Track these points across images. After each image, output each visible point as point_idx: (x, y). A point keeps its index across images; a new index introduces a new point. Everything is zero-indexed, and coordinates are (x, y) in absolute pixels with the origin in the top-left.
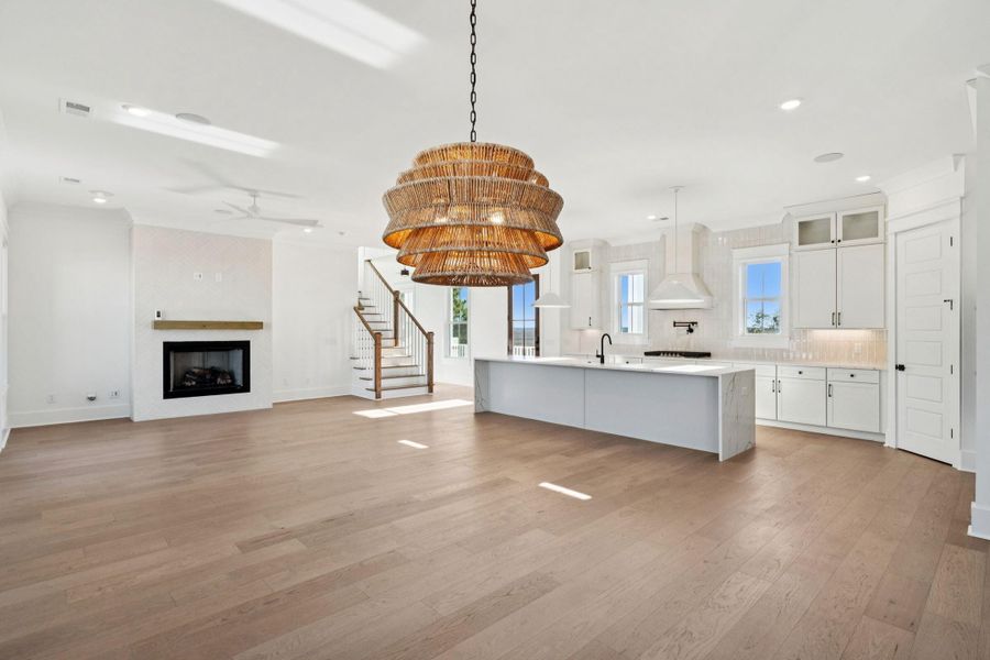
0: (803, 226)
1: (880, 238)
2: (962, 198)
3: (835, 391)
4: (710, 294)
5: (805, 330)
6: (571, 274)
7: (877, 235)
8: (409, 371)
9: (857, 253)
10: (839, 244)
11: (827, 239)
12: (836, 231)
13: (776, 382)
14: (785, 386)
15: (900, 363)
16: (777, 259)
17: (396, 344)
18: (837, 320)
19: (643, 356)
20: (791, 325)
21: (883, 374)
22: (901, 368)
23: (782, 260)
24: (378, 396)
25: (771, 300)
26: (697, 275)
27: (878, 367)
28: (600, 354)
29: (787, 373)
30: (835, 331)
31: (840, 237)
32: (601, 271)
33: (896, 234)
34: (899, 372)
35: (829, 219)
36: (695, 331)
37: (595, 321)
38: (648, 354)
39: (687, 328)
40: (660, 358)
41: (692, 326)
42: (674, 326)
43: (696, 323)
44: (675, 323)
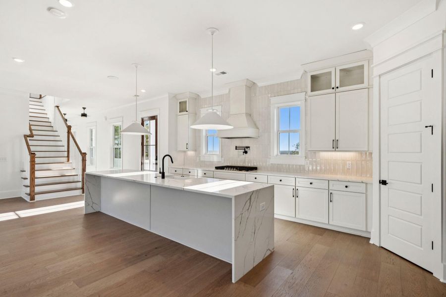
0: (314, 78)
1: (365, 85)
2: (444, 31)
3: (335, 197)
4: (258, 128)
5: (315, 152)
6: (177, 115)
7: (363, 83)
8: (71, 179)
9: (349, 96)
10: (337, 90)
11: (329, 86)
12: (335, 81)
13: (296, 190)
14: (301, 192)
15: (383, 178)
16: (298, 103)
17: (68, 160)
18: (335, 146)
19: (214, 169)
20: (306, 149)
21: (369, 186)
22: (384, 183)
23: (300, 104)
24: (32, 198)
25: (294, 131)
26: (249, 115)
27: (364, 180)
28: (162, 171)
29: (302, 182)
30: (334, 153)
31: (338, 85)
32: (196, 114)
33: (380, 76)
34: (383, 186)
35: (330, 73)
36: (248, 152)
37: (190, 146)
38: (217, 168)
39: (243, 150)
40: (224, 171)
41: (246, 150)
42: (236, 149)
43: (249, 147)
44: (236, 147)
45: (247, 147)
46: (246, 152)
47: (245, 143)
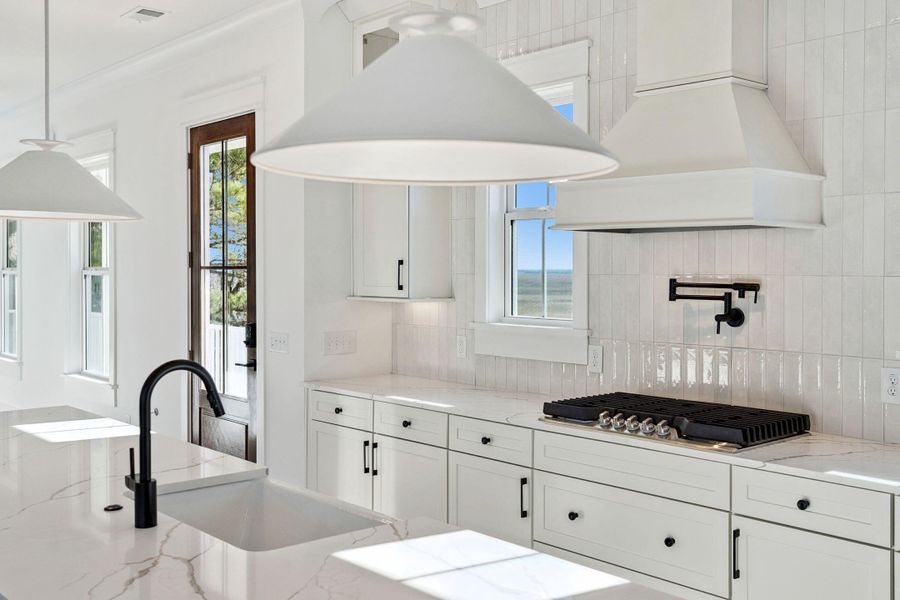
36: (751, 318)
37: (414, 276)
38: (558, 411)
39: (719, 307)
40: (594, 432)
41: (737, 302)
42: (673, 297)
43: (755, 287)
44: (674, 284)
45: (743, 288)
46: (734, 317)
47: (730, 263)
